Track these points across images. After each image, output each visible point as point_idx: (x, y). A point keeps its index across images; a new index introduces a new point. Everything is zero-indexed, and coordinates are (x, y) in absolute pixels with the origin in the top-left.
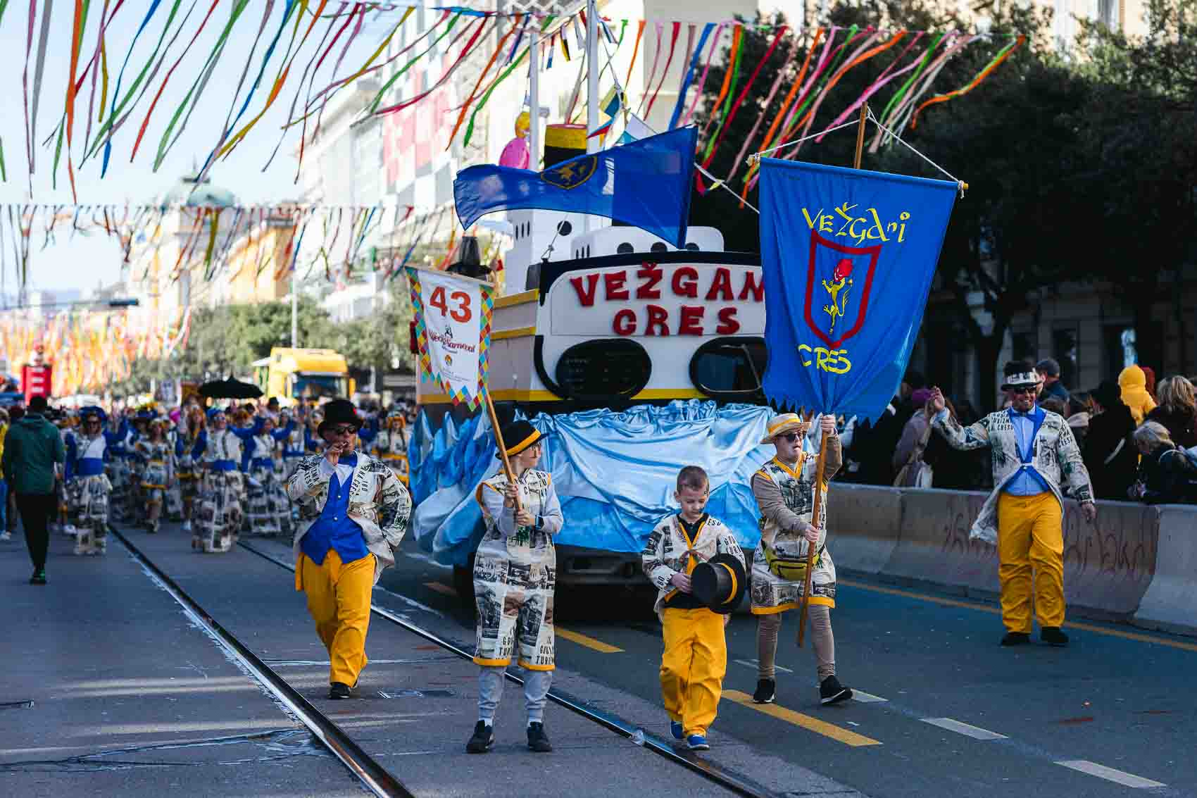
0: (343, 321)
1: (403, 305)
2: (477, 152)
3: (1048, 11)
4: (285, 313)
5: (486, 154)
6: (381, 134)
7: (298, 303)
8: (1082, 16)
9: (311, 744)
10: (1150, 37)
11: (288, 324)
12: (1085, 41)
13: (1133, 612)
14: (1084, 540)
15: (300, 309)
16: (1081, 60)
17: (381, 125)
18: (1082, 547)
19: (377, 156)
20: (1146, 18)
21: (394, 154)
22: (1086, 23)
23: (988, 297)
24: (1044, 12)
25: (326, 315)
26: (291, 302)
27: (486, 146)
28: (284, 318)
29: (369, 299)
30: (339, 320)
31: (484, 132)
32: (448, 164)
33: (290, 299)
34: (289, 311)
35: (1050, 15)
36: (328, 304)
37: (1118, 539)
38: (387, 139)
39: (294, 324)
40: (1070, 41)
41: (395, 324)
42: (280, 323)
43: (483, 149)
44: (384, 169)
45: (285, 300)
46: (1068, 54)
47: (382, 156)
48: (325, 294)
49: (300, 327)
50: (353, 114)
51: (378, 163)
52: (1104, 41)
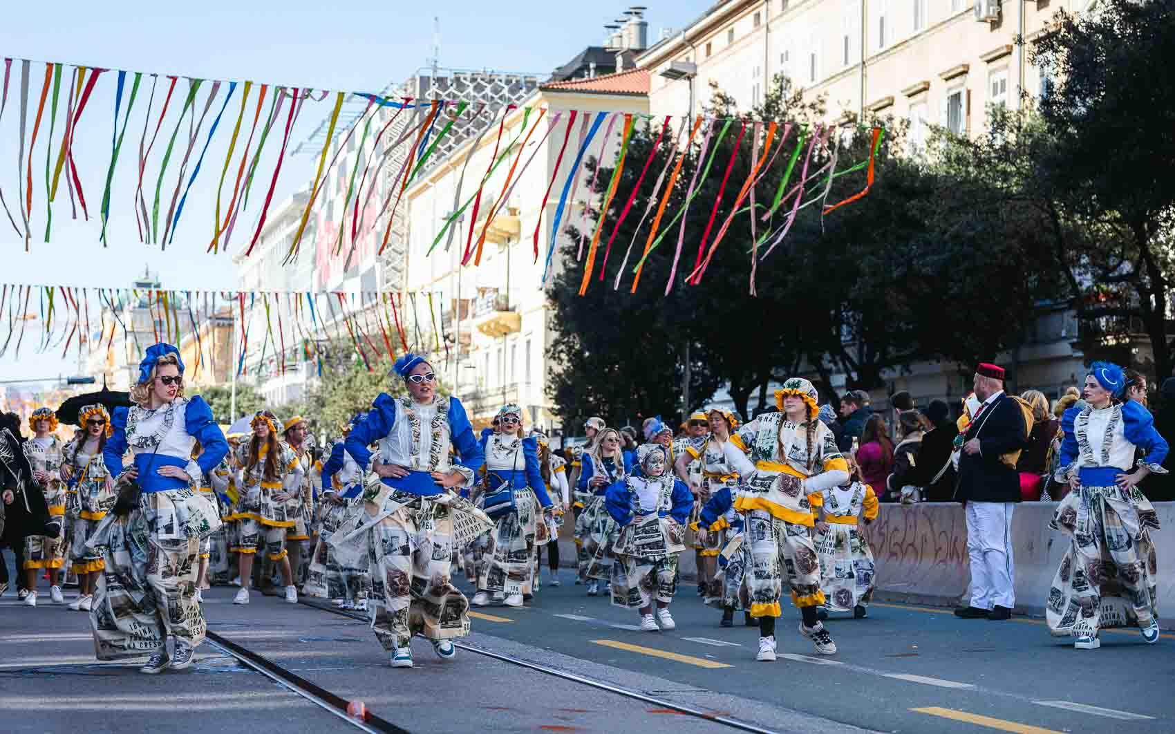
0: (277, 405)
1: (330, 388)
2: (400, 257)
3: (905, 123)
4: (225, 397)
5: (408, 257)
6: (314, 242)
7: (236, 388)
8: (932, 122)
9: (238, 666)
10: (990, 137)
11: (228, 406)
12: (935, 145)
13: (962, 596)
14: (920, 536)
15: (238, 394)
16: (931, 161)
17: (315, 233)
18: (918, 542)
19: (310, 260)
20: (988, 124)
21: (326, 257)
22: (936, 130)
23: (849, 379)
24: (902, 123)
25: (262, 399)
26: (231, 387)
27: (407, 252)
28: (224, 402)
29: (301, 384)
30: (273, 404)
31: (405, 239)
32: (374, 268)
33: (231, 385)
34: (229, 396)
35: (907, 127)
36: (263, 390)
37: (949, 536)
38: (318, 246)
39: (233, 407)
40: (922, 144)
41: (323, 405)
42: (220, 405)
43: (405, 254)
44: (316, 274)
45: (226, 386)
46: (919, 156)
47: (314, 261)
48: (261, 381)
49: (238, 408)
50: (288, 225)
51: (311, 266)
52: (951, 144)
